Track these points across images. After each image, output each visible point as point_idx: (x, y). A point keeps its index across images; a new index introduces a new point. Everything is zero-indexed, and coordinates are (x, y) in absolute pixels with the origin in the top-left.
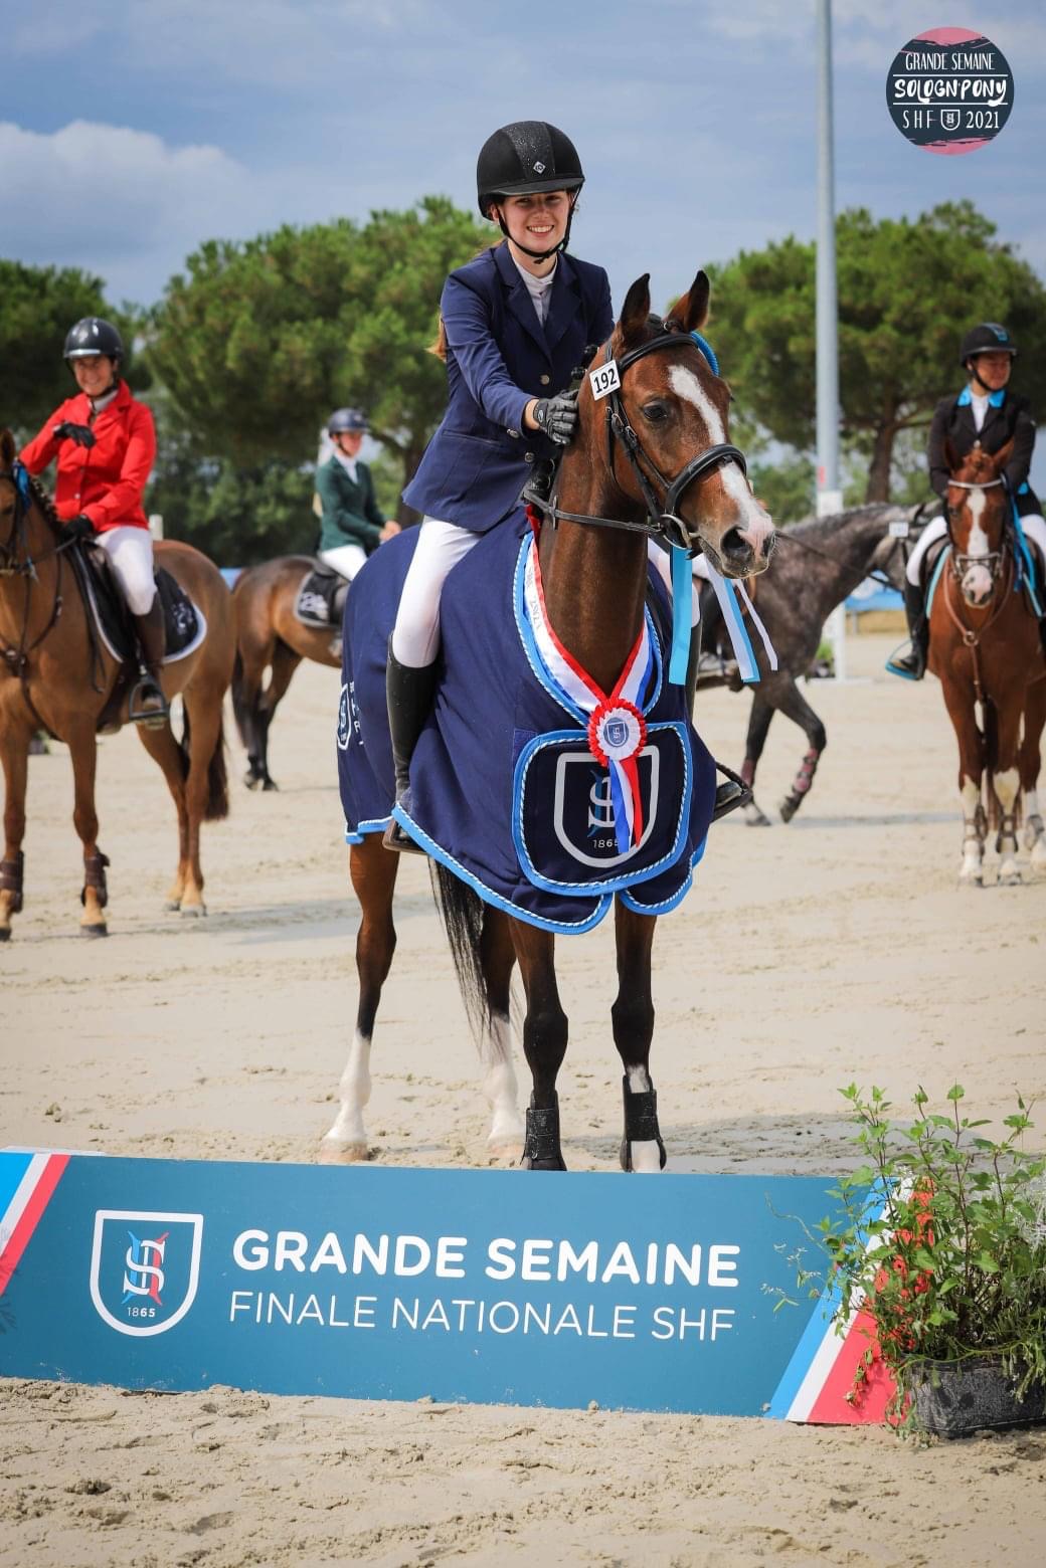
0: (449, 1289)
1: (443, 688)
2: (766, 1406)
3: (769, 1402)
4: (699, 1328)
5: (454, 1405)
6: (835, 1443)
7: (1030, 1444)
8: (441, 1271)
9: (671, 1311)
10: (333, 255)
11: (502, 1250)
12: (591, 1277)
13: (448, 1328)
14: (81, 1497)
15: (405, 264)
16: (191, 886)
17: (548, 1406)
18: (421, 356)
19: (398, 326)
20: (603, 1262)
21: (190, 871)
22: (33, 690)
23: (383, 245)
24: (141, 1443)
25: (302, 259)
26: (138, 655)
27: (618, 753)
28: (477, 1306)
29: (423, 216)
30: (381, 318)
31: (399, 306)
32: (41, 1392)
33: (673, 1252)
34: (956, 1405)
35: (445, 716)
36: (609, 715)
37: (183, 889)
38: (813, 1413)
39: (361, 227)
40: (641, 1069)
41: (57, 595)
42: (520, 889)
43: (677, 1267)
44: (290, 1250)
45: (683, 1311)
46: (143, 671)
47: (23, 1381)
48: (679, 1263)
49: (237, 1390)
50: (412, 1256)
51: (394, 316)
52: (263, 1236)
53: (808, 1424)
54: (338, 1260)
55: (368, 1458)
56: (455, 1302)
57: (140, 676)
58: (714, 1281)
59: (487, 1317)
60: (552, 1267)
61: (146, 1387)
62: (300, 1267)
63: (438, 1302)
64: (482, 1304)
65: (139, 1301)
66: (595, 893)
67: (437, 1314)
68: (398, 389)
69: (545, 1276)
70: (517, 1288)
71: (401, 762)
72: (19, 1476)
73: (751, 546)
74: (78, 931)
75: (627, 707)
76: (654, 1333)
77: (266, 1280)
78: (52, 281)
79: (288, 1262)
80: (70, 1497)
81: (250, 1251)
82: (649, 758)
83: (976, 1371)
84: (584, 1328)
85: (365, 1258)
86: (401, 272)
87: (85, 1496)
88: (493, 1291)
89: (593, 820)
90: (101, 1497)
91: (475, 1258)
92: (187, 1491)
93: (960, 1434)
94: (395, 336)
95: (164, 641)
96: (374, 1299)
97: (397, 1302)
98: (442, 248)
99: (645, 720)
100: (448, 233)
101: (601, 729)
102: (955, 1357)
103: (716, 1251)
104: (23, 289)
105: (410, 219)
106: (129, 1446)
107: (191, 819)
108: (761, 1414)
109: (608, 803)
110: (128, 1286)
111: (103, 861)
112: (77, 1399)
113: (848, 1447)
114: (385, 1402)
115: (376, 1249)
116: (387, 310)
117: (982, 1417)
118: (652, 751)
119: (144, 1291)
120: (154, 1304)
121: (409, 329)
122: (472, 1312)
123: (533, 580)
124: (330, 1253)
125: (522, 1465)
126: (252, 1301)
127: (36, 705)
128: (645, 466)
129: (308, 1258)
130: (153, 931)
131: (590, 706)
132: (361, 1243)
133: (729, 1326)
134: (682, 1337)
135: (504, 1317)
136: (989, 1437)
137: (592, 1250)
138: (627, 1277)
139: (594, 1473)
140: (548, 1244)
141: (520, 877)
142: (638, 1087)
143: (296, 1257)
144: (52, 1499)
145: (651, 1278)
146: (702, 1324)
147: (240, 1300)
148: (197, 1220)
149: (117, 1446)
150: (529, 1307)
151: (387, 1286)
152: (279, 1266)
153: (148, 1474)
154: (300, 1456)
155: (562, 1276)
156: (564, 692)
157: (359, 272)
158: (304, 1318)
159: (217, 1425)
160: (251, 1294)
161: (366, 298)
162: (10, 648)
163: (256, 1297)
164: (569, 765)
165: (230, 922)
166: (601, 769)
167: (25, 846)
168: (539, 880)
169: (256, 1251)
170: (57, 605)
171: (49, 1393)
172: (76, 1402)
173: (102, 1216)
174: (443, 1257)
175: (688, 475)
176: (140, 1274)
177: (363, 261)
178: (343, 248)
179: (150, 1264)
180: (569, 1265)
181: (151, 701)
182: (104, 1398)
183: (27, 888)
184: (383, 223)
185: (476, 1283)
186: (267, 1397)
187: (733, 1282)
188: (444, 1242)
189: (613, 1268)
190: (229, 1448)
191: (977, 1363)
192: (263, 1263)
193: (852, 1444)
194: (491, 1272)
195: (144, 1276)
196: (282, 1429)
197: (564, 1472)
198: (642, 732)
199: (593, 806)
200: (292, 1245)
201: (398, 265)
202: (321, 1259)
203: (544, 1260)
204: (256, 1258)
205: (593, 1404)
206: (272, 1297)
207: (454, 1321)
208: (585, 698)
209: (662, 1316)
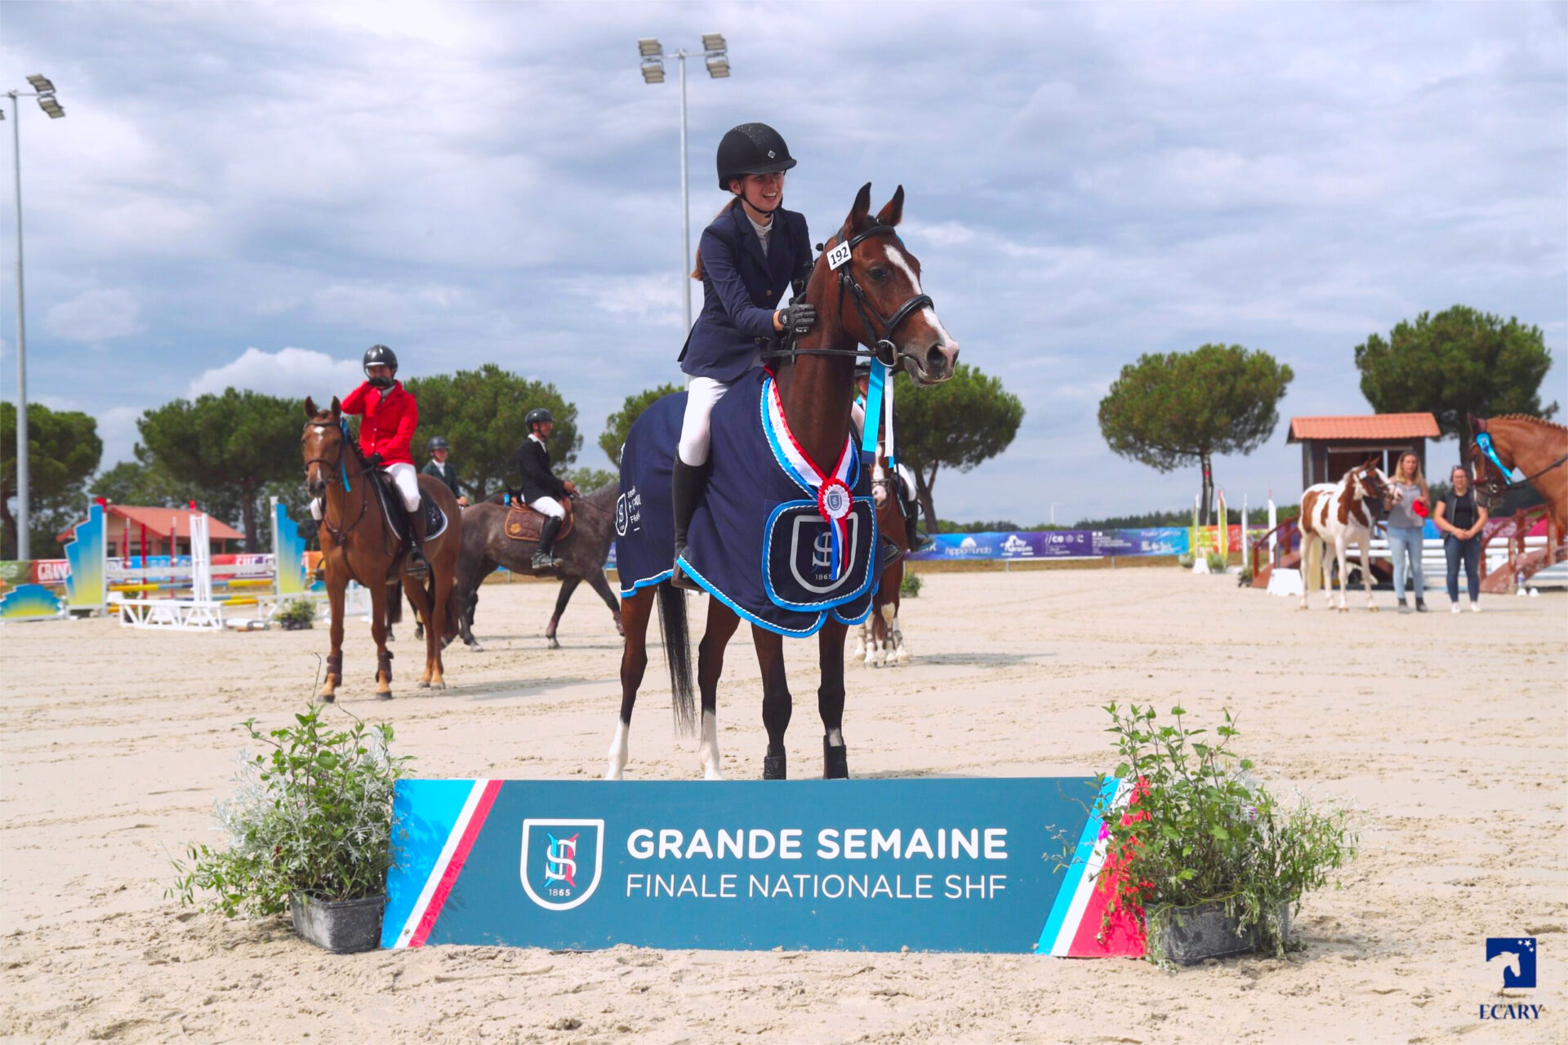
0: (790, 867)
1: (711, 479)
2: (1035, 946)
3: (1037, 942)
4: (980, 890)
5: (801, 952)
6: (1100, 971)
7: (1249, 968)
8: (784, 855)
9: (959, 878)
10: (438, 393)
11: (829, 838)
12: (897, 854)
13: (791, 895)
14: (561, 1032)
15: (475, 398)
16: (435, 673)
17: (871, 951)
18: (484, 443)
19: (473, 427)
20: (904, 846)
21: (435, 663)
22: (349, 554)
23: (463, 388)
24: (582, 988)
25: (423, 394)
26: (411, 535)
27: (836, 515)
28: (812, 878)
29: (483, 374)
30: (464, 423)
31: (472, 418)
32: (488, 955)
33: (957, 835)
34: (1191, 940)
35: (714, 498)
36: (831, 488)
37: (431, 673)
38: (1071, 950)
39: (452, 379)
40: (837, 730)
41: (364, 500)
42: (766, 608)
43: (960, 846)
44: (670, 842)
45: (968, 877)
46: (414, 545)
47: (472, 948)
48: (961, 842)
49: (635, 947)
50: (762, 844)
51: (470, 423)
52: (649, 834)
53: (1070, 958)
54: (706, 849)
55: (762, 992)
56: (795, 876)
57: (412, 547)
58: (989, 855)
59: (820, 887)
60: (867, 848)
61: (564, 948)
62: (678, 855)
63: (783, 877)
64: (816, 877)
65: (557, 884)
66: (816, 610)
67: (783, 886)
68: (472, 459)
69: (862, 855)
70: (842, 865)
71: (680, 530)
72: (503, 1018)
73: (946, 358)
74: (373, 697)
75: (841, 484)
76: (947, 894)
77: (653, 865)
78: (291, 407)
79: (668, 852)
80: (553, 1033)
81: (641, 844)
82: (852, 520)
83: (1203, 915)
84: (894, 892)
85: (726, 847)
86: (473, 401)
87: (563, 1032)
88: (825, 867)
89: (815, 561)
90: (576, 1032)
91: (809, 844)
92: (641, 1024)
93: (1192, 962)
94: (471, 433)
95: (425, 526)
96: (735, 876)
97: (752, 878)
98: (494, 390)
99: (851, 494)
100: (496, 383)
101: (825, 498)
102: (1191, 904)
103: (989, 833)
104: (277, 409)
105: (477, 375)
106: (575, 992)
107: (435, 634)
108: (1032, 951)
109: (826, 550)
110: (549, 873)
111: (390, 655)
112: (517, 959)
113: (1111, 974)
114: (747, 952)
115: (734, 840)
116: (467, 420)
117: (1207, 949)
118: (854, 516)
119: (561, 877)
120: (569, 886)
121: (478, 429)
122: (809, 884)
123: (775, 403)
124: (700, 844)
125: (885, 994)
126: (643, 881)
127: (351, 563)
128: (868, 310)
129: (683, 848)
130: (418, 696)
131: (818, 483)
132: (723, 836)
133: (1003, 887)
134: (968, 896)
135: (833, 886)
136: (1214, 964)
137: (896, 836)
138: (923, 854)
139: (942, 998)
140: (863, 832)
141: (766, 599)
142: (834, 742)
143: (674, 848)
144: (539, 1035)
145: (942, 854)
146: (982, 887)
147: (634, 881)
148: (600, 824)
149: (566, 992)
150: (851, 878)
151: (745, 866)
152: (662, 855)
153: (605, 1012)
154: (712, 993)
155: (875, 854)
156: (799, 475)
157: (452, 401)
158: (683, 892)
159: (635, 972)
160: (641, 876)
161: (456, 414)
162: (334, 527)
163: (645, 879)
164: (802, 524)
165: (459, 691)
166: (827, 525)
167: (344, 647)
168: (778, 601)
169: (644, 844)
170: (364, 506)
171: (493, 955)
172: (517, 961)
173: (528, 823)
174: (785, 844)
175: (901, 313)
176: (557, 865)
177: (454, 396)
178: (444, 390)
179: (565, 857)
180: (880, 847)
181: (419, 561)
182: (537, 958)
183: (344, 671)
184: (463, 378)
185: (810, 862)
186: (659, 951)
187: (1003, 855)
188: (785, 833)
189: (912, 848)
190: (654, 989)
191: (1204, 908)
192: (649, 853)
193: (1114, 971)
194: (821, 853)
195: (561, 866)
196: (684, 973)
197: (919, 998)
198: (851, 501)
199: (816, 552)
200: (671, 839)
201: (472, 398)
202: (693, 848)
203: (861, 844)
204: (645, 850)
205: (905, 948)
206: (658, 878)
207: (795, 888)
208: (814, 479)
209: (953, 881)
